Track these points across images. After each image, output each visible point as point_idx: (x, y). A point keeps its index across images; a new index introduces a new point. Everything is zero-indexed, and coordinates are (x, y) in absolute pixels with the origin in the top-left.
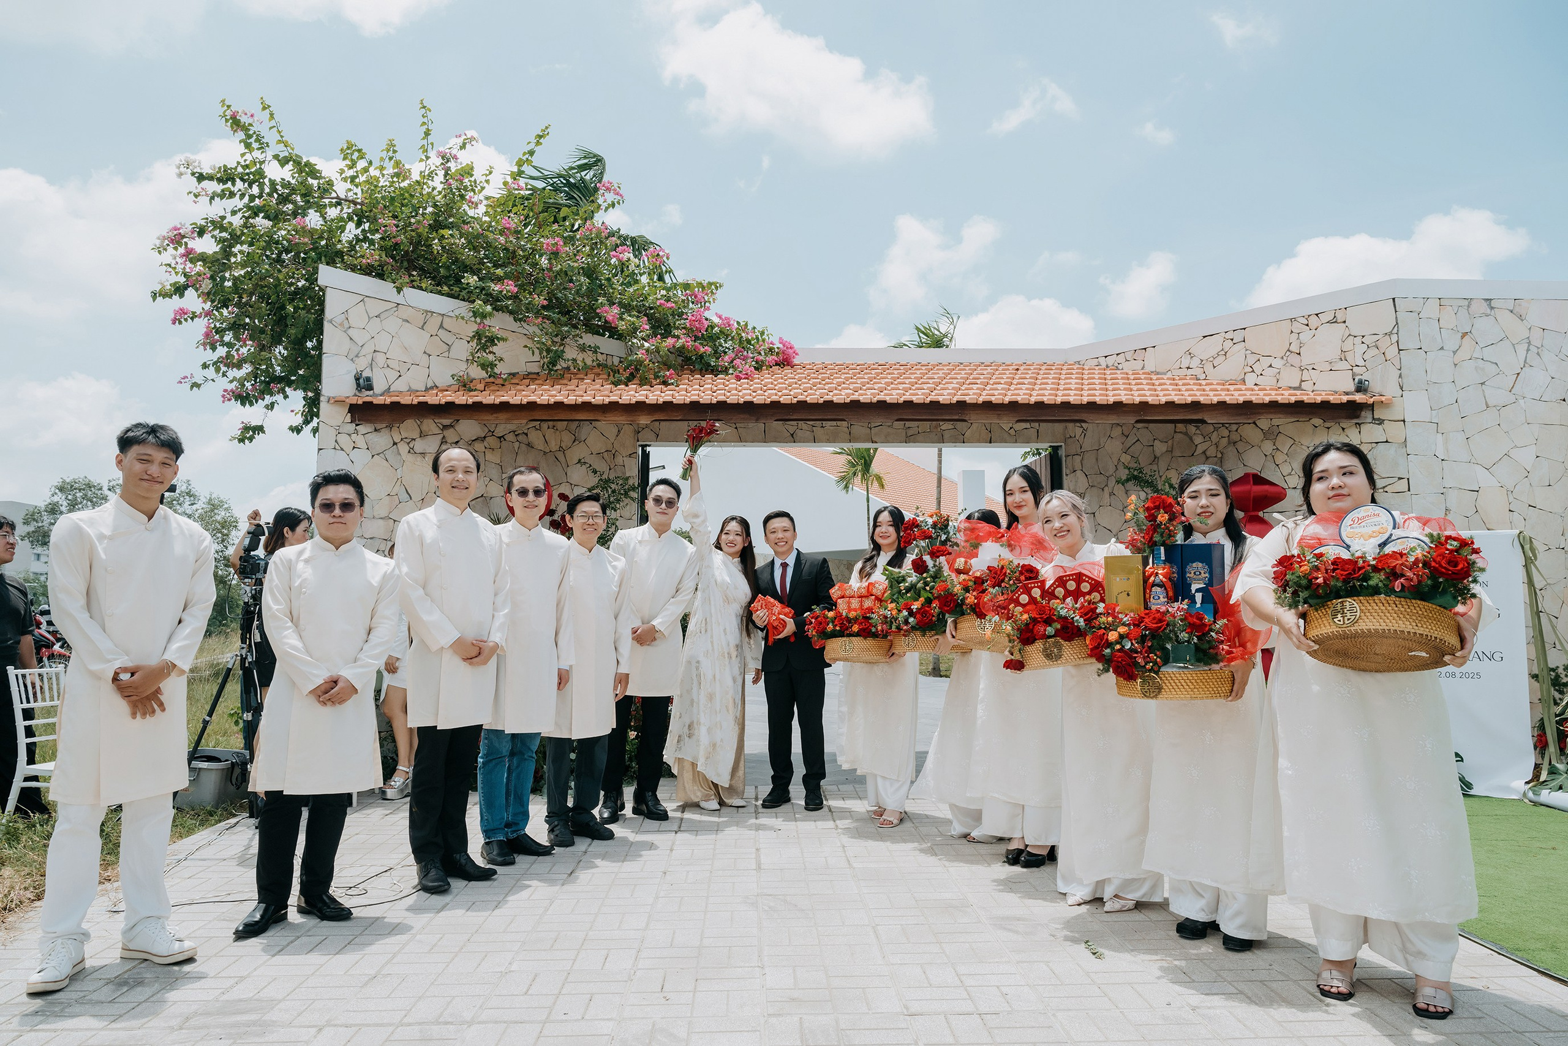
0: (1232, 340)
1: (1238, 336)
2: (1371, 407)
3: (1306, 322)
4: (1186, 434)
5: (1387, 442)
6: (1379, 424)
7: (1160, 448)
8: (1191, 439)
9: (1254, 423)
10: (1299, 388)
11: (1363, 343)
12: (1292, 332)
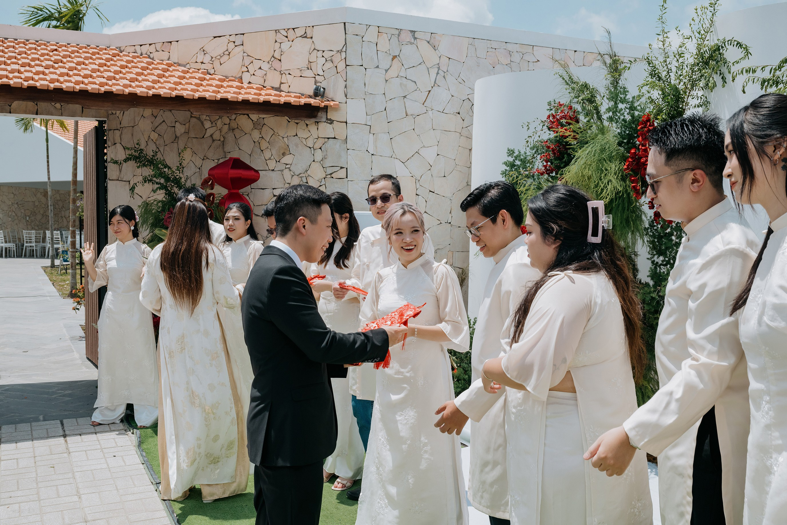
0: (234, 42)
1: (239, 40)
2: (326, 108)
3: (286, 34)
4: (199, 119)
5: (335, 138)
6: (331, 123)
7: (180, 129)
8: (202, 123)
9: (248, 115)
10: (279, 89)
11: (323, 56)
12: (276, 41)
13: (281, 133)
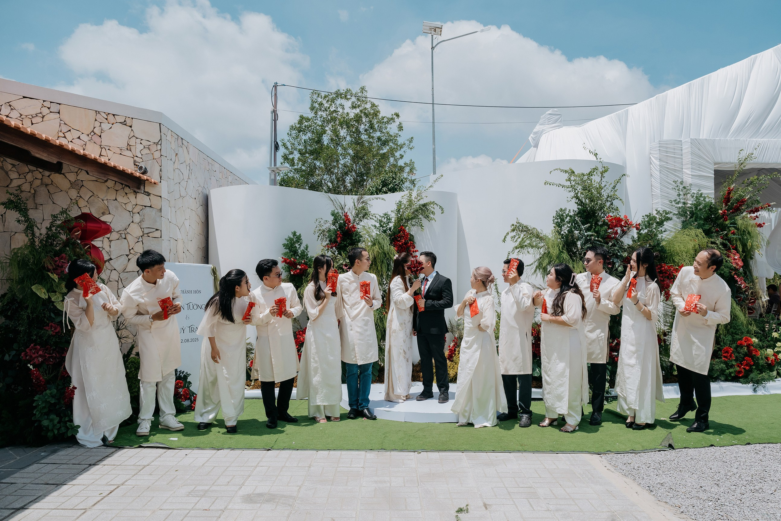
0: (49, 108)
1: (54, 108)
2: (145, 181)
3: (106, 117)
5: (150, 207)
6: (147, 195)
9: (64, 174)
11: (141, 143)
12: (96, 120)
13: (102, 196)
